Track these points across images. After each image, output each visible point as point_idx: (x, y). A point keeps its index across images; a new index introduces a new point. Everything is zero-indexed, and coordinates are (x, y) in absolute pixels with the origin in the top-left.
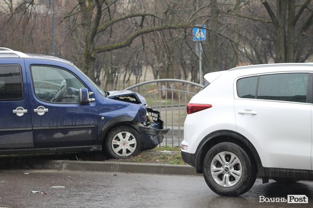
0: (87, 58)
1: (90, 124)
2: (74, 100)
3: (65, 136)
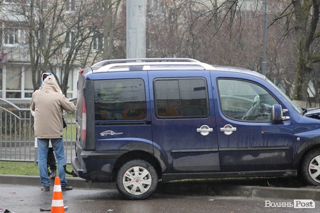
1: (284, 146)
2: (267, 118)
3: (255, 158)
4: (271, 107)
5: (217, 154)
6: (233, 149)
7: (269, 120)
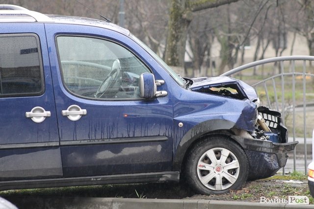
0: (176, 20)
1: (159, 135)
2: (132, 94)
3: (116, 155)
4: (138, 77)
5: (58, 151)
6: (83, 142)
7: (135, 97)
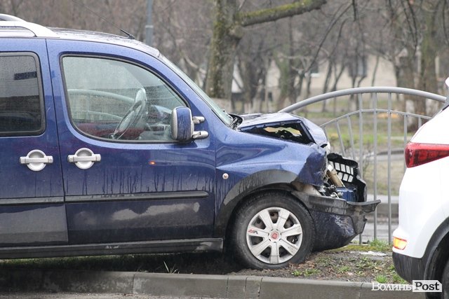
0: (221, 37)
1: (196, 190)
2: (162, 134)
3: (140, 215)
4: (169, 112)
5: (62, 209)
6: (95, 198)
7: (165, 139)
